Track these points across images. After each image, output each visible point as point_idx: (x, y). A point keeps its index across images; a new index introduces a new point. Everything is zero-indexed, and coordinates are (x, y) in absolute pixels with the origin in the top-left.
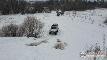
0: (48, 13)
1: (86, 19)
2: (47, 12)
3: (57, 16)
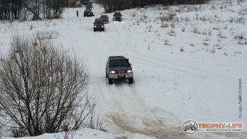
0: (49, 18)
2: (41, 15)
3: (95, 30)
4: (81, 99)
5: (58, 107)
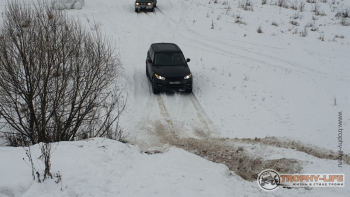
5: (73, 107)
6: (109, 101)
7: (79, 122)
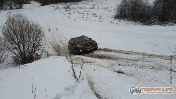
1: (89, 16)
4: (42, 42)
6: (44, 43)
7: (35, 51)
